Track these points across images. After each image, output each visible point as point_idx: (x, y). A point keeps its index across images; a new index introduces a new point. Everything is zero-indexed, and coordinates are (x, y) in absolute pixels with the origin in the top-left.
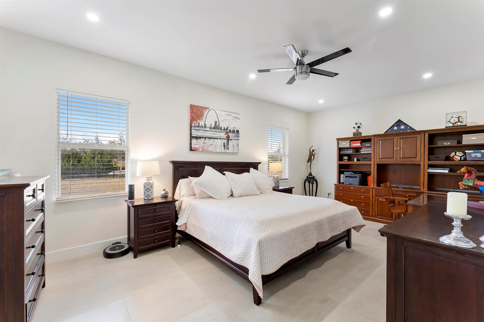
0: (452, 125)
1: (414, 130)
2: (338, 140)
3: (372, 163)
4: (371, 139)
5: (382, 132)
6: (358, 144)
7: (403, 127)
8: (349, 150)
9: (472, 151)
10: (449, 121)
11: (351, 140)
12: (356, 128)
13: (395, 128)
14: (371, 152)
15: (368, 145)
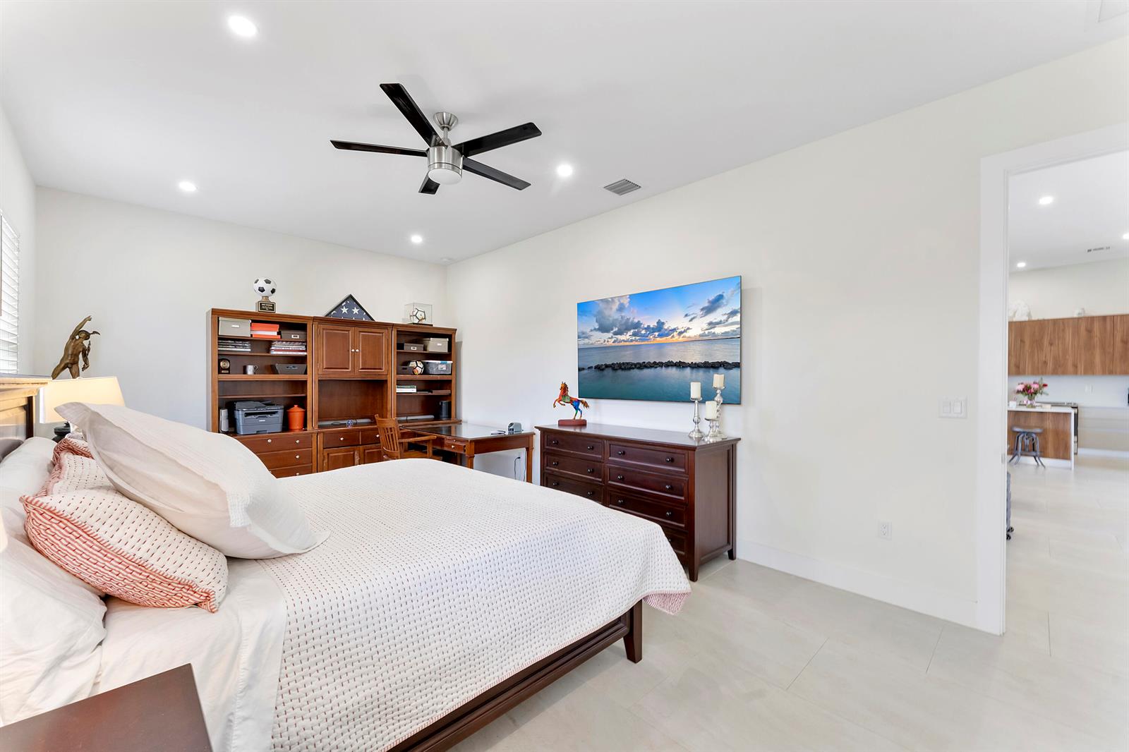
0: (416, 321)
1: (372, 319)
2: (217, 314)
3: (308, 377)
4: (306, 324)
5: (322, 313)
6: (271, 333)
7: (356, 311)
8: (240, 343)
9: (440, 362)
10: (415, 316)
11: (257, 319)
12: (267, 292)
13: (345, 310)
14: (305, 353)
15: (295, 336)
